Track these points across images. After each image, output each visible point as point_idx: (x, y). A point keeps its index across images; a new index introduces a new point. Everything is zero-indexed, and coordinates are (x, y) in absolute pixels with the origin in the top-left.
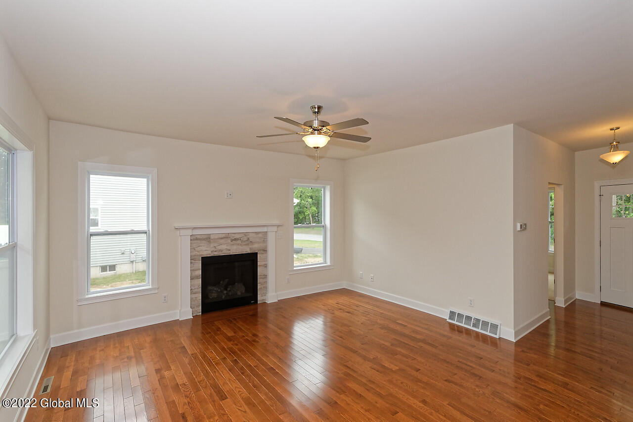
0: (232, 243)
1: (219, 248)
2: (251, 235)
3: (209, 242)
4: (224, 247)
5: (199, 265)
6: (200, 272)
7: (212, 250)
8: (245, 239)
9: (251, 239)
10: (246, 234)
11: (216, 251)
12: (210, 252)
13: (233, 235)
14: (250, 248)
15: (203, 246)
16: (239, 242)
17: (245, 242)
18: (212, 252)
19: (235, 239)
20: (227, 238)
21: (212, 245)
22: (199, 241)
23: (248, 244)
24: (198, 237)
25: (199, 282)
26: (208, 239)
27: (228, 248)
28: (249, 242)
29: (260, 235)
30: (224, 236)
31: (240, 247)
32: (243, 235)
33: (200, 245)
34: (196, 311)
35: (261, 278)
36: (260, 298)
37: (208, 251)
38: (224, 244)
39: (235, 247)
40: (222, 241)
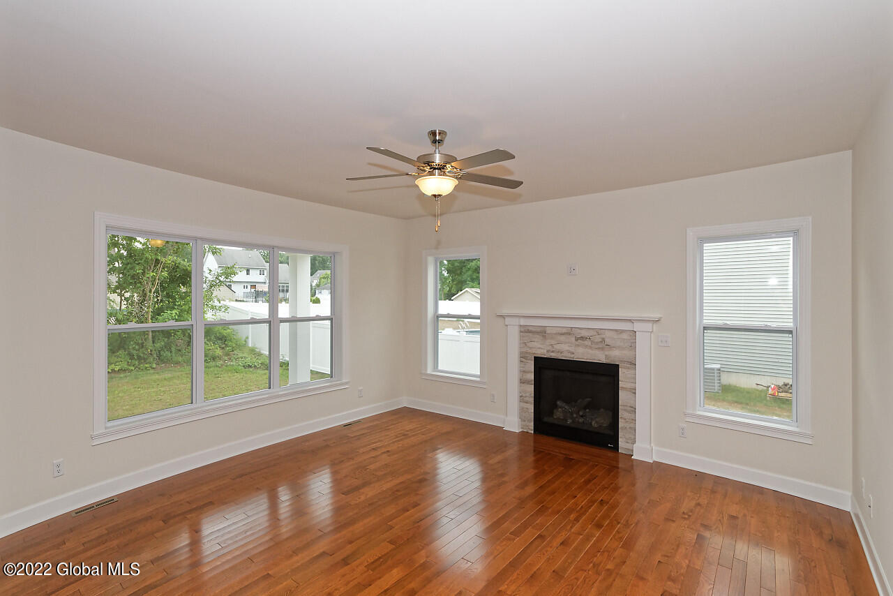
0: (577, 343)
1: (558, 347)
2: (608, 334)
3: (544, 337)
4: (565, 347)
5: (531, 366)
6: (532, 376)
7: (548, 349)
8: (598, 339)
9: (608, 341)
10: (598, 331)
11: (553, 352)
12: (545, 351)
13: (579, 331)
14: (606, 356)
15: (537, 342)
16: (587, 343)
17: (597, 343)
18: (548, 351)
19: (582, 338)
20: (570, 334)
21: (548, 342)
22: (530, 334)
23: (602, 349)
24: (530, 329)
25: (531, 388)
26: (543, 332)
27: (572, 349)
28: (604, 345)
29: (625, 336)
30: (564, 331)
31: (590, 351)
32: (595, 333)
33: (533, 340)
34: (527, 426)
35: (625, 410)
36: (623, 444)
37: (543, 349)
38: (566, 343)
39: (581, 350)
40: (562, 338)
